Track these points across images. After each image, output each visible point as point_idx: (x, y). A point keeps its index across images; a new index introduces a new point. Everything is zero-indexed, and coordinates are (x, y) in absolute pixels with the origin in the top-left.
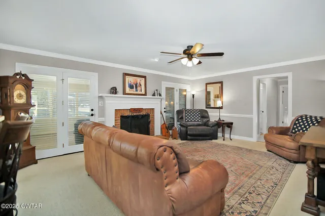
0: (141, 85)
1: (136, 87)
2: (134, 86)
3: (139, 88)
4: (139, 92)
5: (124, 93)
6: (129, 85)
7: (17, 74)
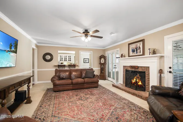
0: (140, 48)
1: (137, 51)
2: (135, 49)
3: (139, 51)
4: (138, 54)
5: (129, 56)
6: (132, 50)
7: (101, 55)
